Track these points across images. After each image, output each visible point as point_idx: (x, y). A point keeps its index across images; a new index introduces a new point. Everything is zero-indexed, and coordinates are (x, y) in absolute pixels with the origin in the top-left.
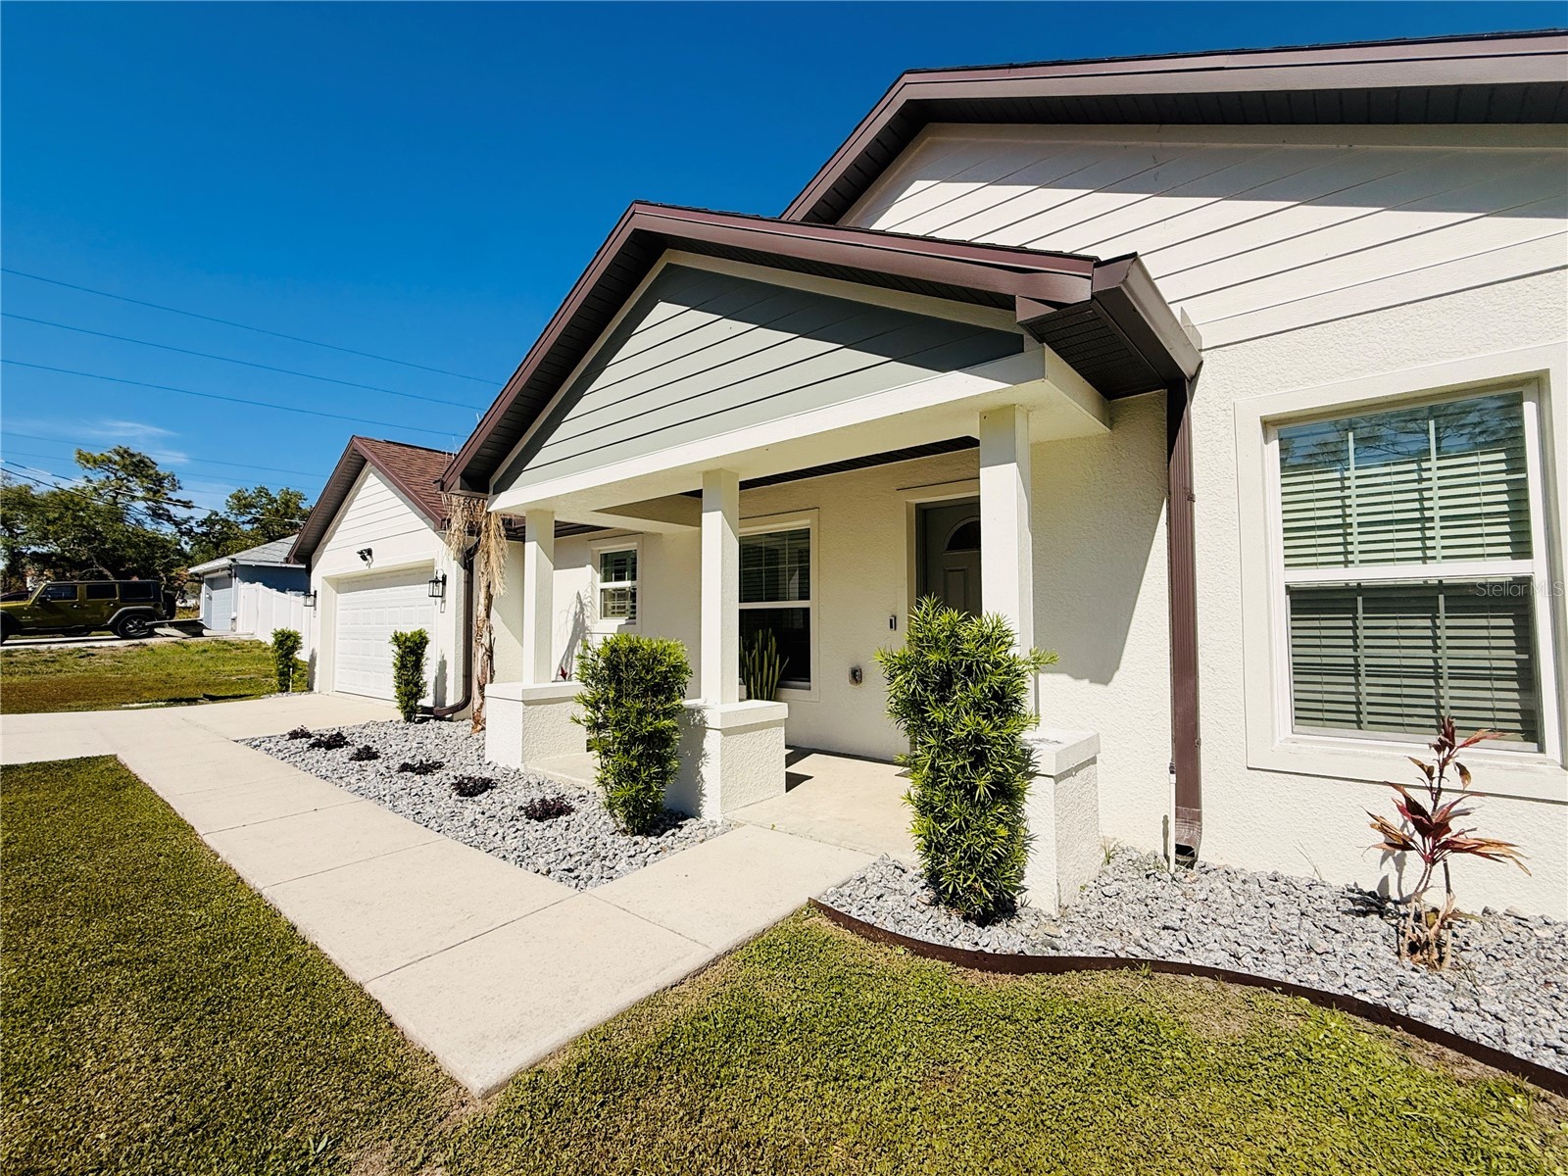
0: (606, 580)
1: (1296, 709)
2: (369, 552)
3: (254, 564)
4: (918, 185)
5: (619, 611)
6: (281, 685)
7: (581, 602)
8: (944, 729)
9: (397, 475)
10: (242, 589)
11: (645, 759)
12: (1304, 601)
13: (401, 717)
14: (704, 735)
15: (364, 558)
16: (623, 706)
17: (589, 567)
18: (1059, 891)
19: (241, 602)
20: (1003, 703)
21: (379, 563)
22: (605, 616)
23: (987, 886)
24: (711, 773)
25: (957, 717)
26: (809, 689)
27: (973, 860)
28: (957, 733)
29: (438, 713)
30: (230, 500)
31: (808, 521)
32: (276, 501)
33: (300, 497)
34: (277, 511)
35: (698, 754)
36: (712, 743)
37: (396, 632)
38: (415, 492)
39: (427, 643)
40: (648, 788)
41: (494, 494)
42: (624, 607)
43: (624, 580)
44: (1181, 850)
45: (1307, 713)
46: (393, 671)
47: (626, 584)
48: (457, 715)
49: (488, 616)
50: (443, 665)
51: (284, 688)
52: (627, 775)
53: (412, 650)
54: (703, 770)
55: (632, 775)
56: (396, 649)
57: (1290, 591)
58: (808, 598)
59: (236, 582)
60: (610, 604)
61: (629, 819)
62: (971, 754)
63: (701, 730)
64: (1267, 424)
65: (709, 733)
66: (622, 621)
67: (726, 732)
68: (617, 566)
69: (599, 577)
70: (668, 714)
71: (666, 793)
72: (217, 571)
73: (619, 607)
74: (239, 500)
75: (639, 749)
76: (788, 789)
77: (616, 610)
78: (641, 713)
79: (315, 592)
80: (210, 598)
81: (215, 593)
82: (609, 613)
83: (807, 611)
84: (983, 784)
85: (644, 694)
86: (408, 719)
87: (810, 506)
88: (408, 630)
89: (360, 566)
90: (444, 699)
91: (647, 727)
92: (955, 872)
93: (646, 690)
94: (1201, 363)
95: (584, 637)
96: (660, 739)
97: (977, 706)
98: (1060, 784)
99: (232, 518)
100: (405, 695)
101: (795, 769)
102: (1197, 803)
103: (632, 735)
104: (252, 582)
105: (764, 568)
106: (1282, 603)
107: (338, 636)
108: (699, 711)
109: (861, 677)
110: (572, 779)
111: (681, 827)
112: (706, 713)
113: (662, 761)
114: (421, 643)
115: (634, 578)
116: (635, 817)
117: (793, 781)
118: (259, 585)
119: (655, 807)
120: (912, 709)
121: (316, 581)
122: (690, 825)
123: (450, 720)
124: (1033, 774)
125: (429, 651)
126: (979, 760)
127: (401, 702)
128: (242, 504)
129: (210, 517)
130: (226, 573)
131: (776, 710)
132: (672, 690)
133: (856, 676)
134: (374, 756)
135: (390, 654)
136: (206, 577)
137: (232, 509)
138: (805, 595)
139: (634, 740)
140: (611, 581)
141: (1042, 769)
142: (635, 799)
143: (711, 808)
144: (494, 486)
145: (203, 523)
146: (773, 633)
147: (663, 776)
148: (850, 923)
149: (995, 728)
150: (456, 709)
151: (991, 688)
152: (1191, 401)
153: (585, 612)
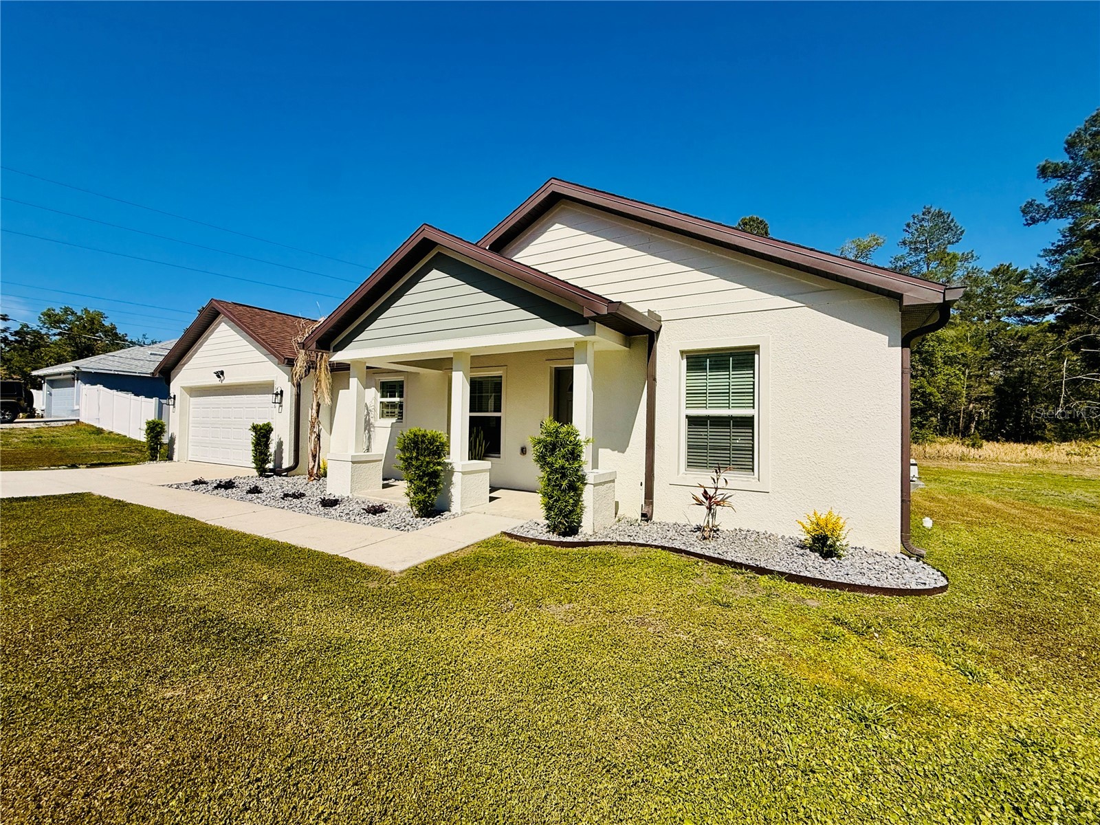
0: (383, 396)
1: (688, 462)
2: (222, 373)
3: (93, 371)
4: (557, 226)
5: (392, 415)
6: (152, 456)
7: (367, 409)
8: (552, 465)
9: (249, 328)
10: (84, 389)
11: (430, 483)
12: (693, 421)
13: (257, 474)
14: (453, 475)
15: (219, 377)
16: (420, 460)
17: (374, 389)
18: (594, 526)
19: (83, 399)
20: (574, 455)
21: (228, 380)
22: (382, 417)
23: (566, 521)
24: (456, 492)
25: (556, 460)
26: (499, 457)
27: (561, 511)
28: (557, 466)
29: (277, 471)
30: (42, 316)
31: (501, 372)
32: (83, 319)
33: (101, 315)
34: (84, 327)
35: (450, 483)
36: (457, 478)
37: (253, 424)
38: (263, 340)
39: (272, 430)
40: (430, 496)
41: (333, 351)
42: (394, 412)
43: (395, 397)
44: (643, 515)
45: (691, 464)
46: (251, 447)
47: (397, 400)
48: (290, 473)
49: (318, 416)
50: (280, 444)
51: (153, 458)
52: (421, 490)
53: (262, 434)
54: (452, 490)
55: (423, 490)
56: (254, 434)
57: (687, 416)
58: (500, 411)
59: (78, 384)
60: (385, 410)
61: (420, 510)
62: (561, 473)
63: (451, 472)
64: (682, 352)
65: (455, 473)
66: (394, 420)
67: (464, 473)
68: (389, 389)
69: (379, 394)
70: (439, 464)
71: (435, 498)
72: (60, 374)
73: (391, 412)
74: (49, 316)
75: (426, 479)
76: (490, 501)
77: (389, 414)
78: (428, 463)
79: (175, 396)
80: (51, 394)
81: (54, 391)
82: (385, 415)
83: (499, 419)
84: (565, 484)
85: (429, 455)
86: (260, 475)
87: (502, 364)
88: (261, 423)
89: (216, 381)
90: (281, 464)
91: (431, 469)
92: (554, 516)
93: (430, 452)
94: (661, 326)
95: (370, 428)
96: (435, 474)
97: (563, 457)
98: (596, 488)
99: (43, 332)
100: (260, 461)
101: (493, 495)
102: (652, 498)
103: (424, 472)
104: (95, 384)
105: (477, 395)
106: (684, 422)
107: (191, 425)
108: (451, 464)
109: (526, 451)
110: (382, 499)
111: (442, 515)
112: (454, 465)
113: (436, 485)
114: (269, 430)
115: (401, 396)
116: (423, 509)
117: (492, 499)
118: (100, 387)
119: (432, 505)
120: (541, 459)
121: (175, 387)
122: (446, 514)
123: (286, 476)
124: (586, 484)
125: (273, 436)
126: (564, 476)
127: (257, 465)
128: (52, 319)
129: (22, 328)
130: (70, 376)
131: (486, 464)
132: (440, 453)
133: (523, 451)
134: (259, 492)
135: (250, 436)
136: (47, 378)
137: (45, 323)
138: (498, 409)
139: (425, 474)
140: (387, 397)
141: (589, 481)
142: (424, 501)
143: (455, 507)
144: (334, 348)
145: (16, 333)
146: (482, 429)
147: (436, 492)
148: (517, 537)
149: (570, 464)
150: (289, 470)
151: (568, 450)
152: (657, 341)
153: (370, 415)
